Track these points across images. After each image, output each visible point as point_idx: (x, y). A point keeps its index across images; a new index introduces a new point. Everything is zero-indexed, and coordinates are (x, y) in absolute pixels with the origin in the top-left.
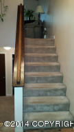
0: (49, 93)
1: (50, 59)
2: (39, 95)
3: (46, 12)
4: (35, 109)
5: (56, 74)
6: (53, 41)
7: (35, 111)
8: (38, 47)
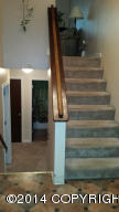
0: (95, 134)
1: (95, 86)
2: (82, 136)
3: (86, 17)
4: (78, 153)
5: (105, 108)
6: (98, 60)
7: (78, 156)
8: (77, 69)
